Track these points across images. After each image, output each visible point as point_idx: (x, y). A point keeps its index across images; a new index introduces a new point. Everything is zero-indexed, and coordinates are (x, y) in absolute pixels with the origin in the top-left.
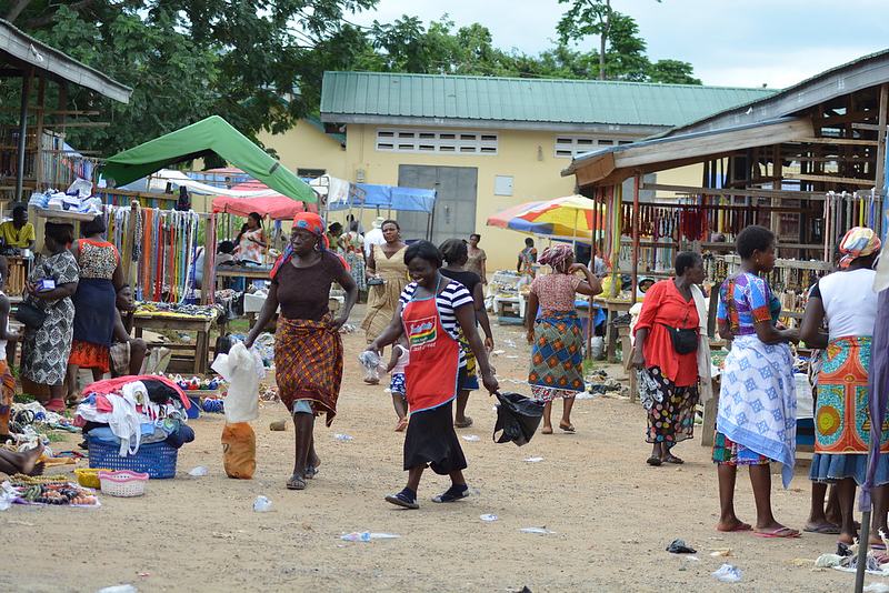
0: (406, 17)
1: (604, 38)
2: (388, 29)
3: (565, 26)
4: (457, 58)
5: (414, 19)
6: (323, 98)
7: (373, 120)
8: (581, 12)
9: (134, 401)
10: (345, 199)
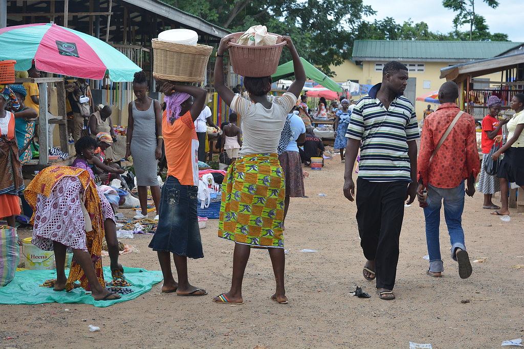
0: (388, 18)
1: (472, 25)
2: (381, 22)
3: (456, 21)
4: (414, 35)
5: (391, 18)
6: (353, 51)
7: (373, 59)
8: (463, 14)
9: (207, 183)
10: (358, 91)
